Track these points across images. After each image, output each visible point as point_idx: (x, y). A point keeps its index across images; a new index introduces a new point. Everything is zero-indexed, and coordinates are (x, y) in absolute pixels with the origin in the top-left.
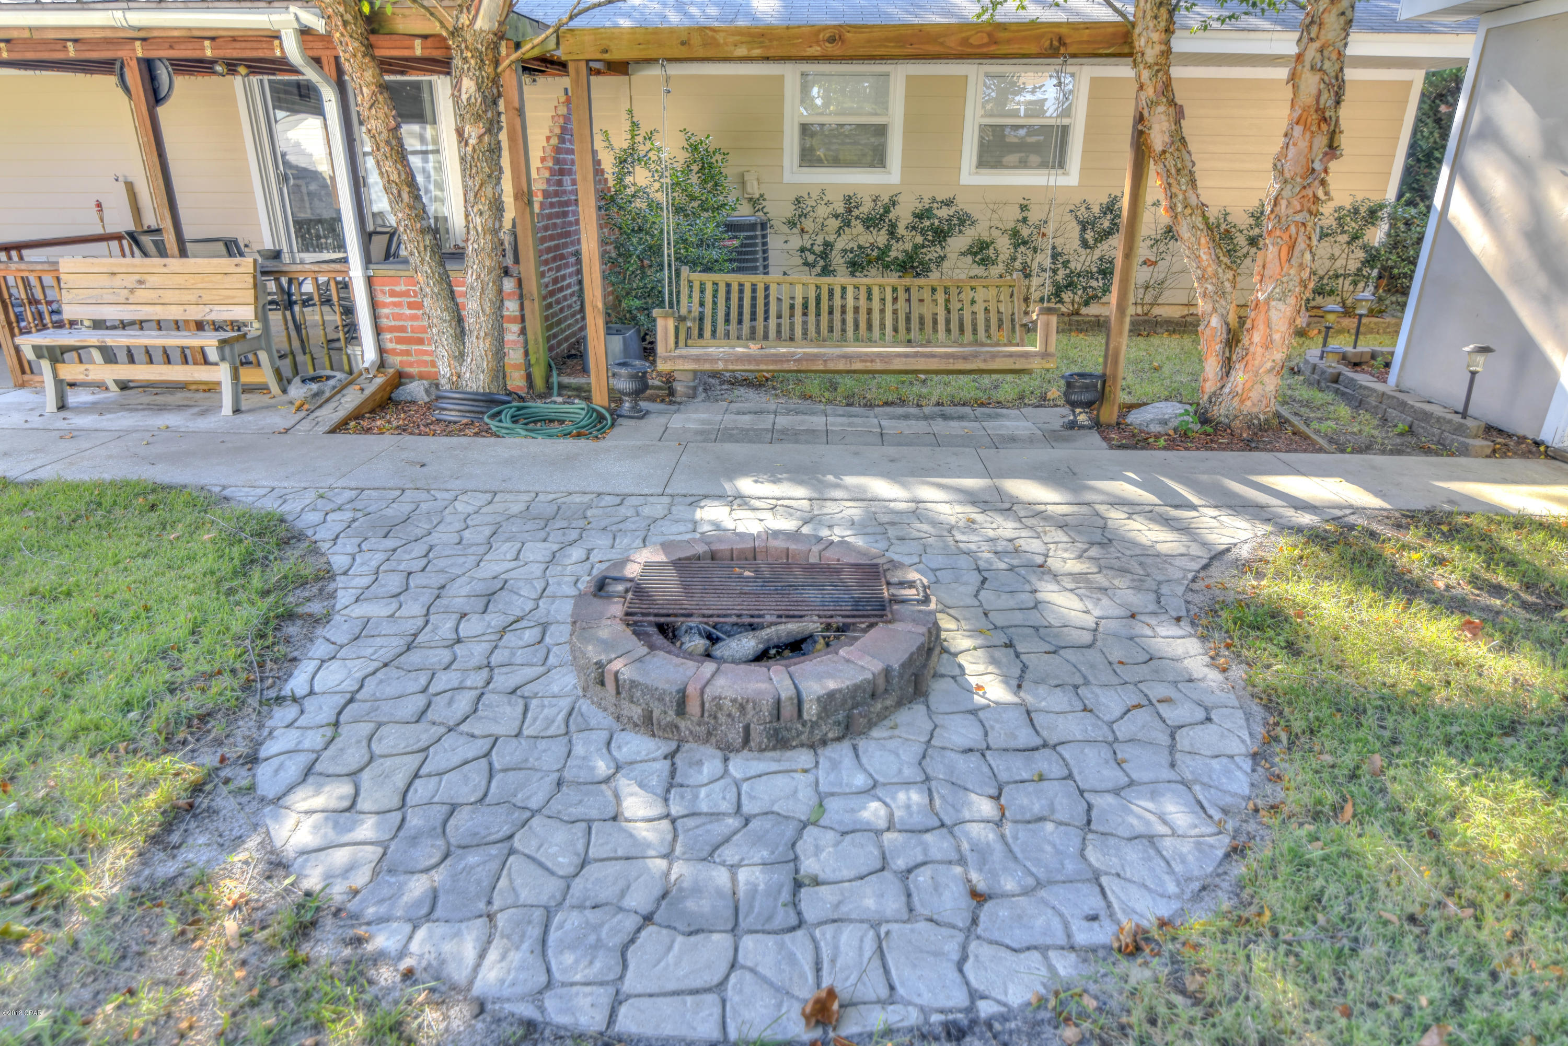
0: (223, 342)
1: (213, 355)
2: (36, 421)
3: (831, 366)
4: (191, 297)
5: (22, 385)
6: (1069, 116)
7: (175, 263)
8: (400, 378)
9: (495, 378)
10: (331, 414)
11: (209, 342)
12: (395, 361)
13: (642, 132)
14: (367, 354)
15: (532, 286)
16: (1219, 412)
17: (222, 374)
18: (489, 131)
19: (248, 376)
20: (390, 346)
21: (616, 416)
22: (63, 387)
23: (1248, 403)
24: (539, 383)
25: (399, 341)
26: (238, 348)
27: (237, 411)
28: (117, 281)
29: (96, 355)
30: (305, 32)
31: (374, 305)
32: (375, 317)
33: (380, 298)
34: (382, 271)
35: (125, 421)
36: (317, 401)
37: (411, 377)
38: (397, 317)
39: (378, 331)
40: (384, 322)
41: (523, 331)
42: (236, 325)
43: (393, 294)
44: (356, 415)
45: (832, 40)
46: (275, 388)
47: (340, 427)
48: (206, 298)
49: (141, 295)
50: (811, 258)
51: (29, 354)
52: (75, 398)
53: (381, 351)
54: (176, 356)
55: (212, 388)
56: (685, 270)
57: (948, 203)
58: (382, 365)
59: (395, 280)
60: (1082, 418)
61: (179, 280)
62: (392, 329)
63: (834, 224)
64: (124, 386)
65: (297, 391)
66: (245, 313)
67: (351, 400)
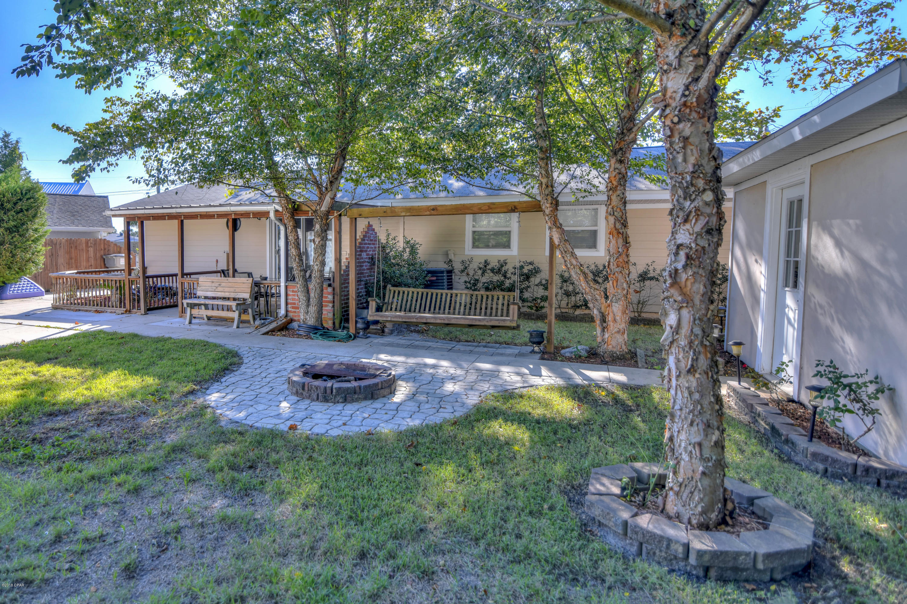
0: (238, 304)
1: (234, 309)
2: (182, 326)
3: (429, 321)
4: (232, 290)
5: (181, 317)
6: (596, 225)
7: (231, 279)
8: (292, 321)
9: (317, 320)
10: (264, 330)
11: (233, 304)
12: (291, 315)
13: (391, 237)
14: (282, 312)
15: (338, 290)
16: (600, 351)
17: (235, 315)
18: (322, 240)
19: (244, 317)
20: (290, 309)
21: (355, 337)
22: (192, 317)
23: (610, 346)
24: (337, 325)
25: (293, 308)
26: (242, 307)
27: (238, 327)
28: (213, 285)
29: (203, 307)
30: (276, 211)
31: (287, 295)
32: (286, 299)
33: (289, 293)
34: (290, 284)
35: (206, 327)
36: (263, 325)
37: (295, 321)
38: (293, 299)
39: (287, 304)
40: (289, 301)
41: (333, 306)
42: (244, 300)
43: (293, 291)
44: (273, 331)
45: (433, 210)
46: (252, 322)
47: (267, 333)
48: (237, 290)
49: (220, 289)
50: (469, 285)
51: (185, 305)
52: (194, 321)
53: (287, 311)
54: (225, 308)
55: (232, 320)
56: (389, 286)
57: (531, 263)
58: (286, 316)
59: (294, 287)
60: (536, 349)
61: (230, 284)
62: (291, 304)
63: (480, 272)
64: (209, 318)
65: (258, 322)
66: (247, 296)
67: (273, 325)
